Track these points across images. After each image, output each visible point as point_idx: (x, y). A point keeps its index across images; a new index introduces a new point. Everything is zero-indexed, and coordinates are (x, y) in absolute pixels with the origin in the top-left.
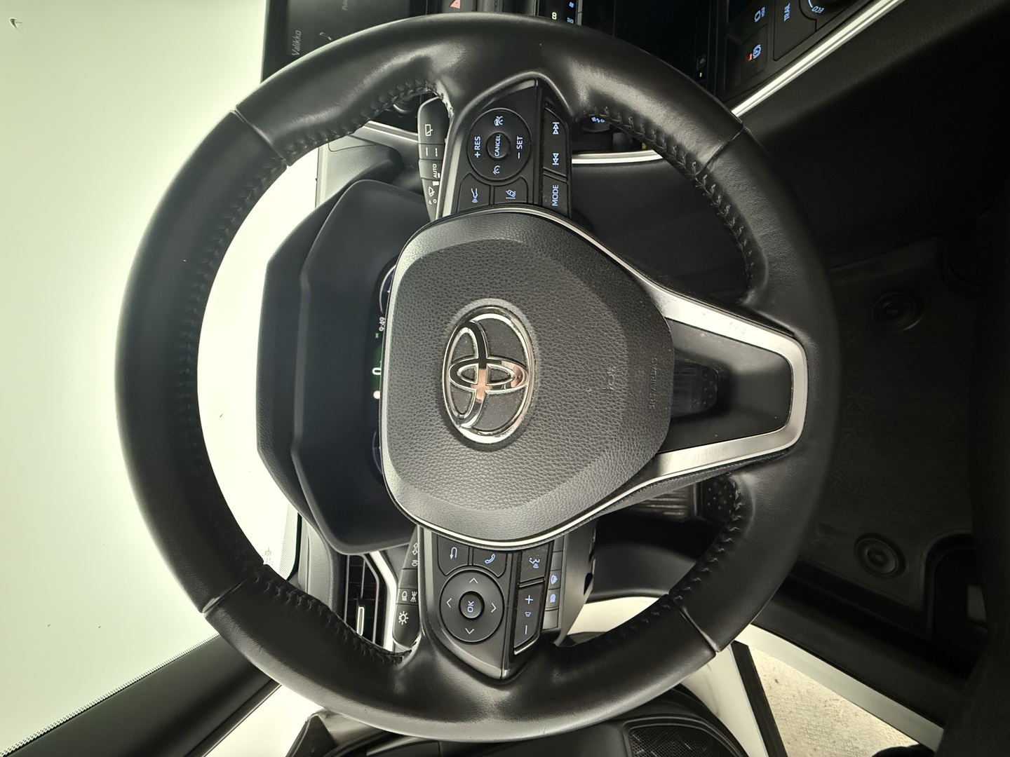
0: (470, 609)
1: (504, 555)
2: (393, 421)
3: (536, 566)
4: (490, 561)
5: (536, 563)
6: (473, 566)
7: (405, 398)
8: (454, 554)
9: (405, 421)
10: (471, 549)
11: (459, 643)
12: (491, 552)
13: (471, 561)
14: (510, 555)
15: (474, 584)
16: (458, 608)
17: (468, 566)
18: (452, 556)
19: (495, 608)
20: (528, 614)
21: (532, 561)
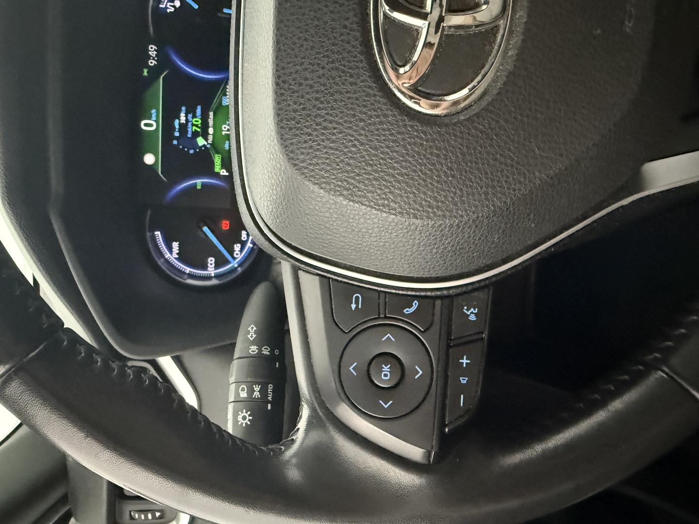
0: (386, 375)
1: (431, 301)
2: (284, 82)
3: (473, 318)
4: (411, 310)
5: (472, 313)
6: (386, 317)
7: (306, 40)
8: (357, 303)
9: (306, 79)
10: (382, 295)
11: (368, 418)
12: (412, 298)
13: (382, 311)
14: (438, 303)
15: (388, 342)
16: (366, 373)
17: (379, 318)
18: (353, 306)
19: (421, 372)
20: (464, 380)
21: (468, 310)
